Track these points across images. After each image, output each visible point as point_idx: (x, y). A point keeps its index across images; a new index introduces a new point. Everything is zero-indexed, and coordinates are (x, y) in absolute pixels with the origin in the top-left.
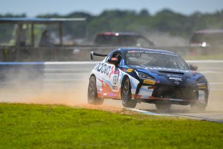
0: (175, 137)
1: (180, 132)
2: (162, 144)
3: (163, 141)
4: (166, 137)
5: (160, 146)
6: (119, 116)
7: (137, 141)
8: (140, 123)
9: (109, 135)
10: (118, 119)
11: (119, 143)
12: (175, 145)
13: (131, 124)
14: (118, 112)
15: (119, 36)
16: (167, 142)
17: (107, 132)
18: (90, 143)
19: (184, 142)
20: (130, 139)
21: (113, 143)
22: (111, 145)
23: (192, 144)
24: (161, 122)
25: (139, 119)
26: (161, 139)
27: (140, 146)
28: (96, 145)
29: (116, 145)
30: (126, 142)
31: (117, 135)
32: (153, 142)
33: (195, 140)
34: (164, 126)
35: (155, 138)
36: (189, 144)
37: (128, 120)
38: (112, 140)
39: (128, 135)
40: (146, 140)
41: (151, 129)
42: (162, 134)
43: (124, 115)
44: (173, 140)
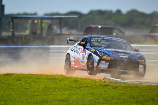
0: (139, 97)
1: (143, 94)
2: (130, 102)
3: (131, 100)
4: (133, 97)
5: (129, 103)
6: (101, 83)
7: (113, 100)
8: (116, 87)
9: (94, 96)
10: (100, 85)
11: (101, 101)
12: (139, 103)
13: (110, 88)
14: (100, 80)
15: (101, 28)
16: (134, 101)
17: (92, 94)
18: (81, 101)
19: (146, 101)
20: (109, 99)
21: (97, 101)
22: (96, 103)
23: (151, 102)
24: (130, 87)
25: (115, 85)
26: (130, 98)
27: (116, 103)
28: (85, 103)
29: (99, 102)
30: (106, 100)
31: (100, 96)
32: (125, 101)
33: (153, 99)
34: (132, 90)
35: (126, 98)
36: (149, 102)
37: (107, 85)
38: (96, 99)
39: (107, 96)
40: (120, 99)
41: (123, 92)
42: (131, 95)
43: (104, 82)
44: (139, 99)
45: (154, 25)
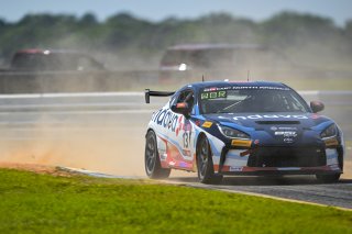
0: (138, 211)
1: (145, 204)
2: (117, 223)
3: (119, 217)
4: (124, 212)
5: (115, 226)
6: (51, 180)
7: (78, 219)
8: (83, 190)
9: (34, 209)
10: (49, 184)
11: (50, 222)
12: (139, 224)
13: (70, 192)
14: (48, 172)
15: (50, 54)
16: (125, 219)
17: (31, 205)
18: (6, 222)
19: (153, 219)
20: (68, 216)
21: (41, 221)
22: (39, 224)
23: (164, 223)
24: (117, 189)
25: (82, 184)
26: (116, 214)
27: (84, 226)
28: (14, 225)
29: (46, 224)
30: (61, 219)
31: (47, 209)
32: (104, 220)
33: (169, 216)
34: (120, 195)
35: (107, 213)
36: (159, 223)
37: (65, 185)
38: (40, 216)
39: (64, 209)
40: (93, 216)
41: (100, 199)
42: (118, 207)
43: (58, 177)
44: (136, 216)
45: (170, 48)
